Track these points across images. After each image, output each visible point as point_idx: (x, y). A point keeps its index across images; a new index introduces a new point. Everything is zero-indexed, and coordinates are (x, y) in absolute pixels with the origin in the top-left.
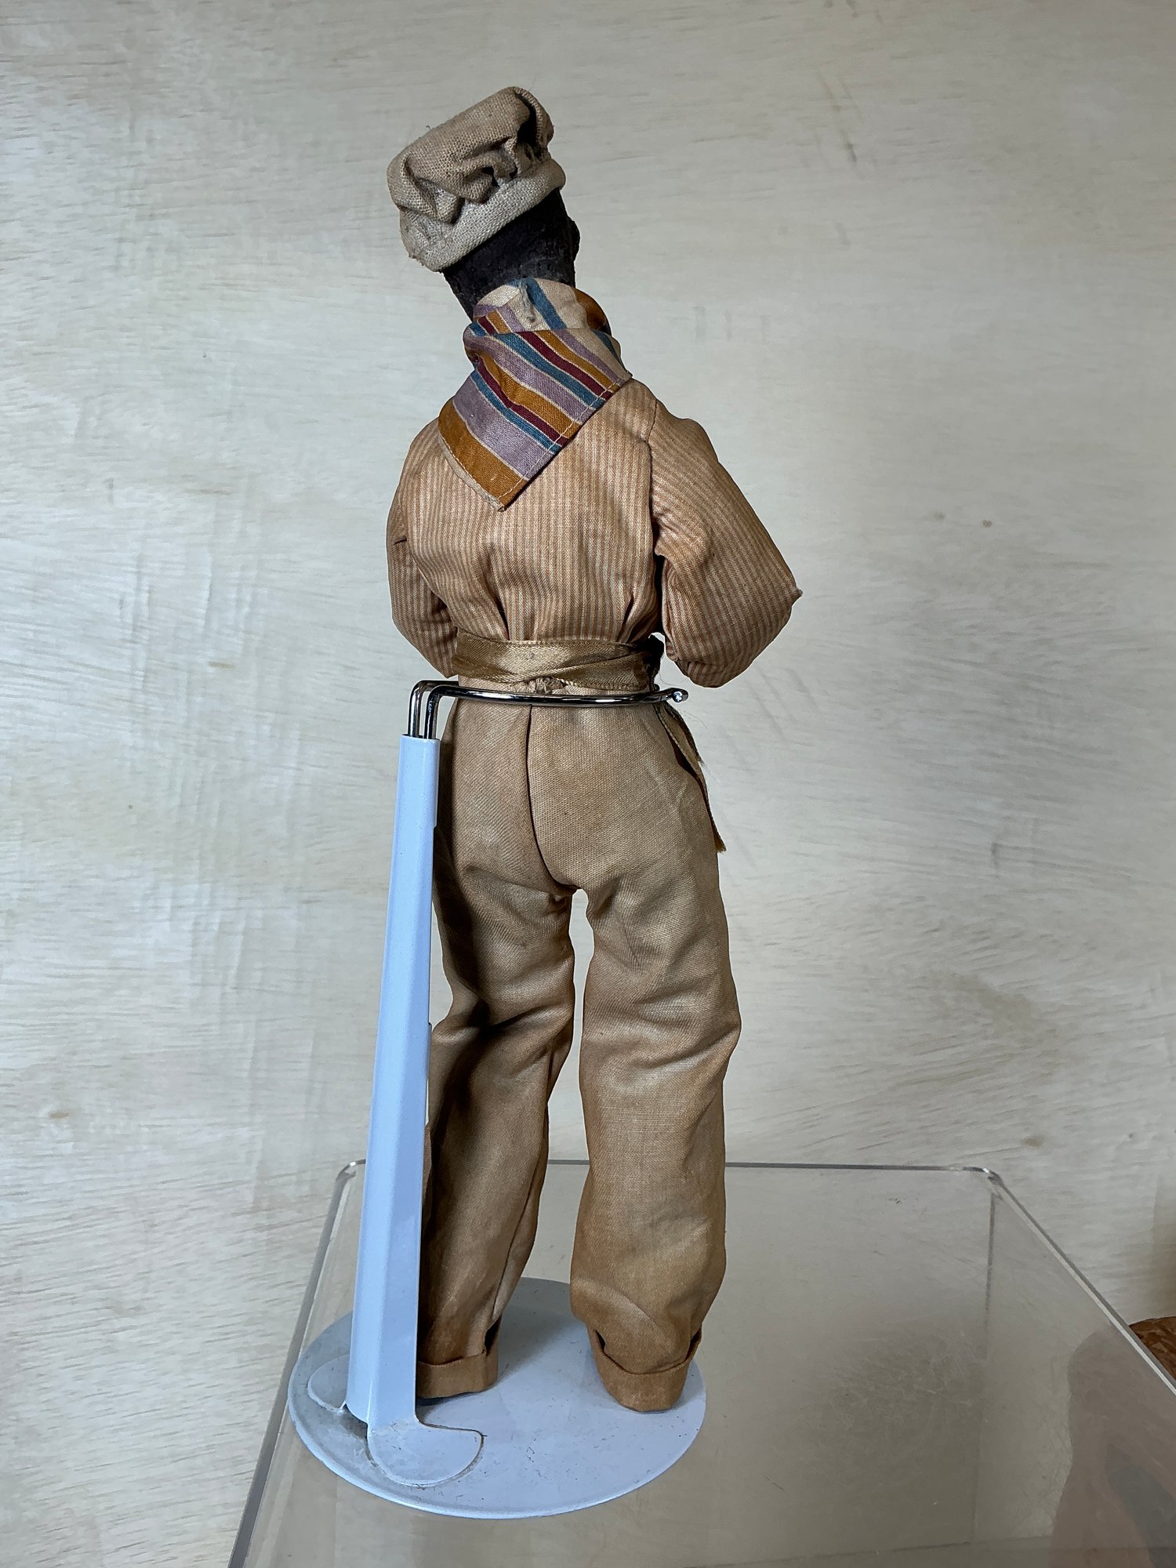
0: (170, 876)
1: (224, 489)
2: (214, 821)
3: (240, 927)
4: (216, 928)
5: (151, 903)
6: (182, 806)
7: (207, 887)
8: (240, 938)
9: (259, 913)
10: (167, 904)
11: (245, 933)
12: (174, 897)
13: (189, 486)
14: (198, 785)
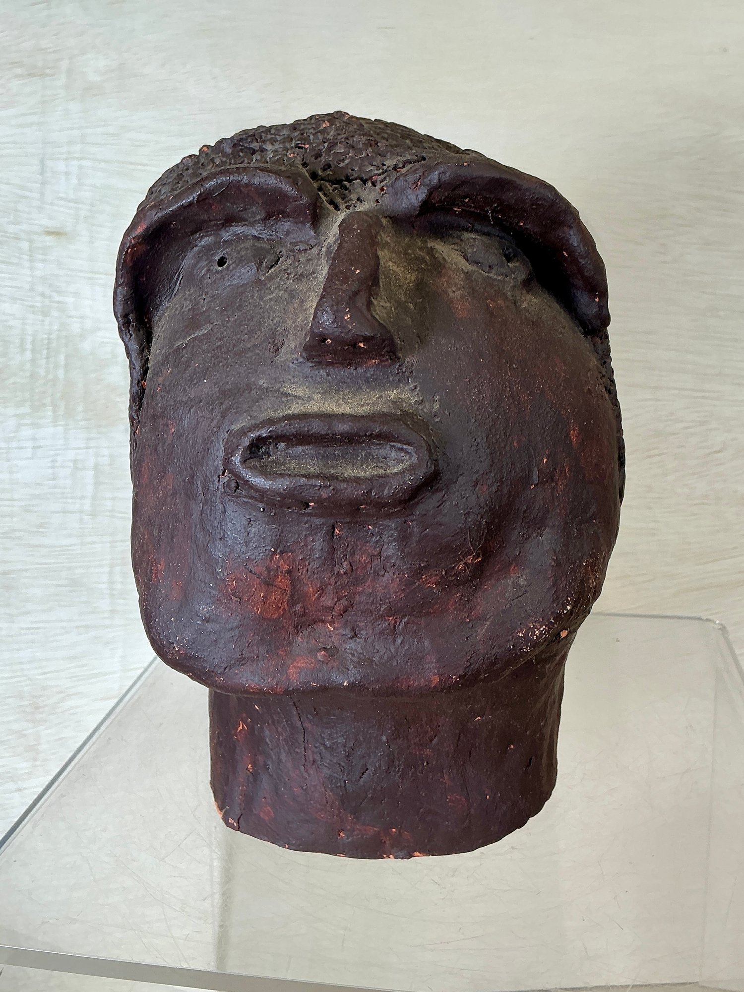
0: (28, 421)
1: (47, 71)
2: (61, 373)
3: (91, 462)
4: (71, 464)
5: (14, 444)
6: (33, 360)
7: (60, 429)
8: (92, 473)
9: (106, 452)
10: (30, 444)
11: (96, 467)
12: (34, 439)
13: (19, 71)
14: (46, 342)
